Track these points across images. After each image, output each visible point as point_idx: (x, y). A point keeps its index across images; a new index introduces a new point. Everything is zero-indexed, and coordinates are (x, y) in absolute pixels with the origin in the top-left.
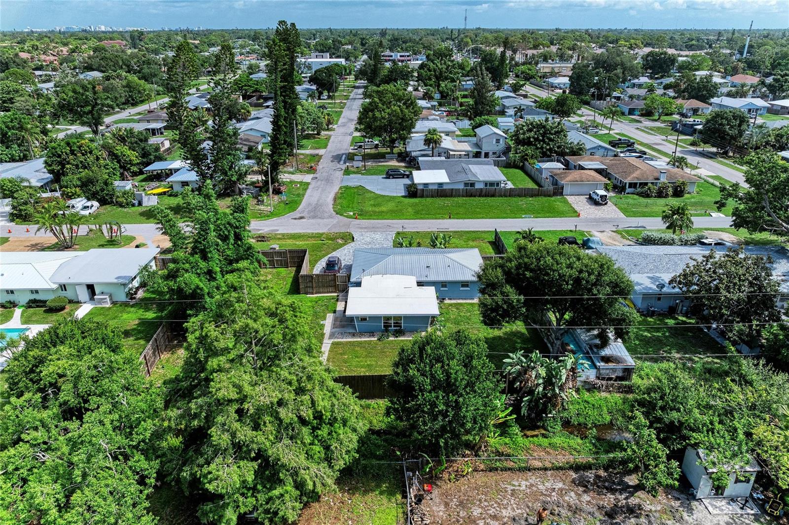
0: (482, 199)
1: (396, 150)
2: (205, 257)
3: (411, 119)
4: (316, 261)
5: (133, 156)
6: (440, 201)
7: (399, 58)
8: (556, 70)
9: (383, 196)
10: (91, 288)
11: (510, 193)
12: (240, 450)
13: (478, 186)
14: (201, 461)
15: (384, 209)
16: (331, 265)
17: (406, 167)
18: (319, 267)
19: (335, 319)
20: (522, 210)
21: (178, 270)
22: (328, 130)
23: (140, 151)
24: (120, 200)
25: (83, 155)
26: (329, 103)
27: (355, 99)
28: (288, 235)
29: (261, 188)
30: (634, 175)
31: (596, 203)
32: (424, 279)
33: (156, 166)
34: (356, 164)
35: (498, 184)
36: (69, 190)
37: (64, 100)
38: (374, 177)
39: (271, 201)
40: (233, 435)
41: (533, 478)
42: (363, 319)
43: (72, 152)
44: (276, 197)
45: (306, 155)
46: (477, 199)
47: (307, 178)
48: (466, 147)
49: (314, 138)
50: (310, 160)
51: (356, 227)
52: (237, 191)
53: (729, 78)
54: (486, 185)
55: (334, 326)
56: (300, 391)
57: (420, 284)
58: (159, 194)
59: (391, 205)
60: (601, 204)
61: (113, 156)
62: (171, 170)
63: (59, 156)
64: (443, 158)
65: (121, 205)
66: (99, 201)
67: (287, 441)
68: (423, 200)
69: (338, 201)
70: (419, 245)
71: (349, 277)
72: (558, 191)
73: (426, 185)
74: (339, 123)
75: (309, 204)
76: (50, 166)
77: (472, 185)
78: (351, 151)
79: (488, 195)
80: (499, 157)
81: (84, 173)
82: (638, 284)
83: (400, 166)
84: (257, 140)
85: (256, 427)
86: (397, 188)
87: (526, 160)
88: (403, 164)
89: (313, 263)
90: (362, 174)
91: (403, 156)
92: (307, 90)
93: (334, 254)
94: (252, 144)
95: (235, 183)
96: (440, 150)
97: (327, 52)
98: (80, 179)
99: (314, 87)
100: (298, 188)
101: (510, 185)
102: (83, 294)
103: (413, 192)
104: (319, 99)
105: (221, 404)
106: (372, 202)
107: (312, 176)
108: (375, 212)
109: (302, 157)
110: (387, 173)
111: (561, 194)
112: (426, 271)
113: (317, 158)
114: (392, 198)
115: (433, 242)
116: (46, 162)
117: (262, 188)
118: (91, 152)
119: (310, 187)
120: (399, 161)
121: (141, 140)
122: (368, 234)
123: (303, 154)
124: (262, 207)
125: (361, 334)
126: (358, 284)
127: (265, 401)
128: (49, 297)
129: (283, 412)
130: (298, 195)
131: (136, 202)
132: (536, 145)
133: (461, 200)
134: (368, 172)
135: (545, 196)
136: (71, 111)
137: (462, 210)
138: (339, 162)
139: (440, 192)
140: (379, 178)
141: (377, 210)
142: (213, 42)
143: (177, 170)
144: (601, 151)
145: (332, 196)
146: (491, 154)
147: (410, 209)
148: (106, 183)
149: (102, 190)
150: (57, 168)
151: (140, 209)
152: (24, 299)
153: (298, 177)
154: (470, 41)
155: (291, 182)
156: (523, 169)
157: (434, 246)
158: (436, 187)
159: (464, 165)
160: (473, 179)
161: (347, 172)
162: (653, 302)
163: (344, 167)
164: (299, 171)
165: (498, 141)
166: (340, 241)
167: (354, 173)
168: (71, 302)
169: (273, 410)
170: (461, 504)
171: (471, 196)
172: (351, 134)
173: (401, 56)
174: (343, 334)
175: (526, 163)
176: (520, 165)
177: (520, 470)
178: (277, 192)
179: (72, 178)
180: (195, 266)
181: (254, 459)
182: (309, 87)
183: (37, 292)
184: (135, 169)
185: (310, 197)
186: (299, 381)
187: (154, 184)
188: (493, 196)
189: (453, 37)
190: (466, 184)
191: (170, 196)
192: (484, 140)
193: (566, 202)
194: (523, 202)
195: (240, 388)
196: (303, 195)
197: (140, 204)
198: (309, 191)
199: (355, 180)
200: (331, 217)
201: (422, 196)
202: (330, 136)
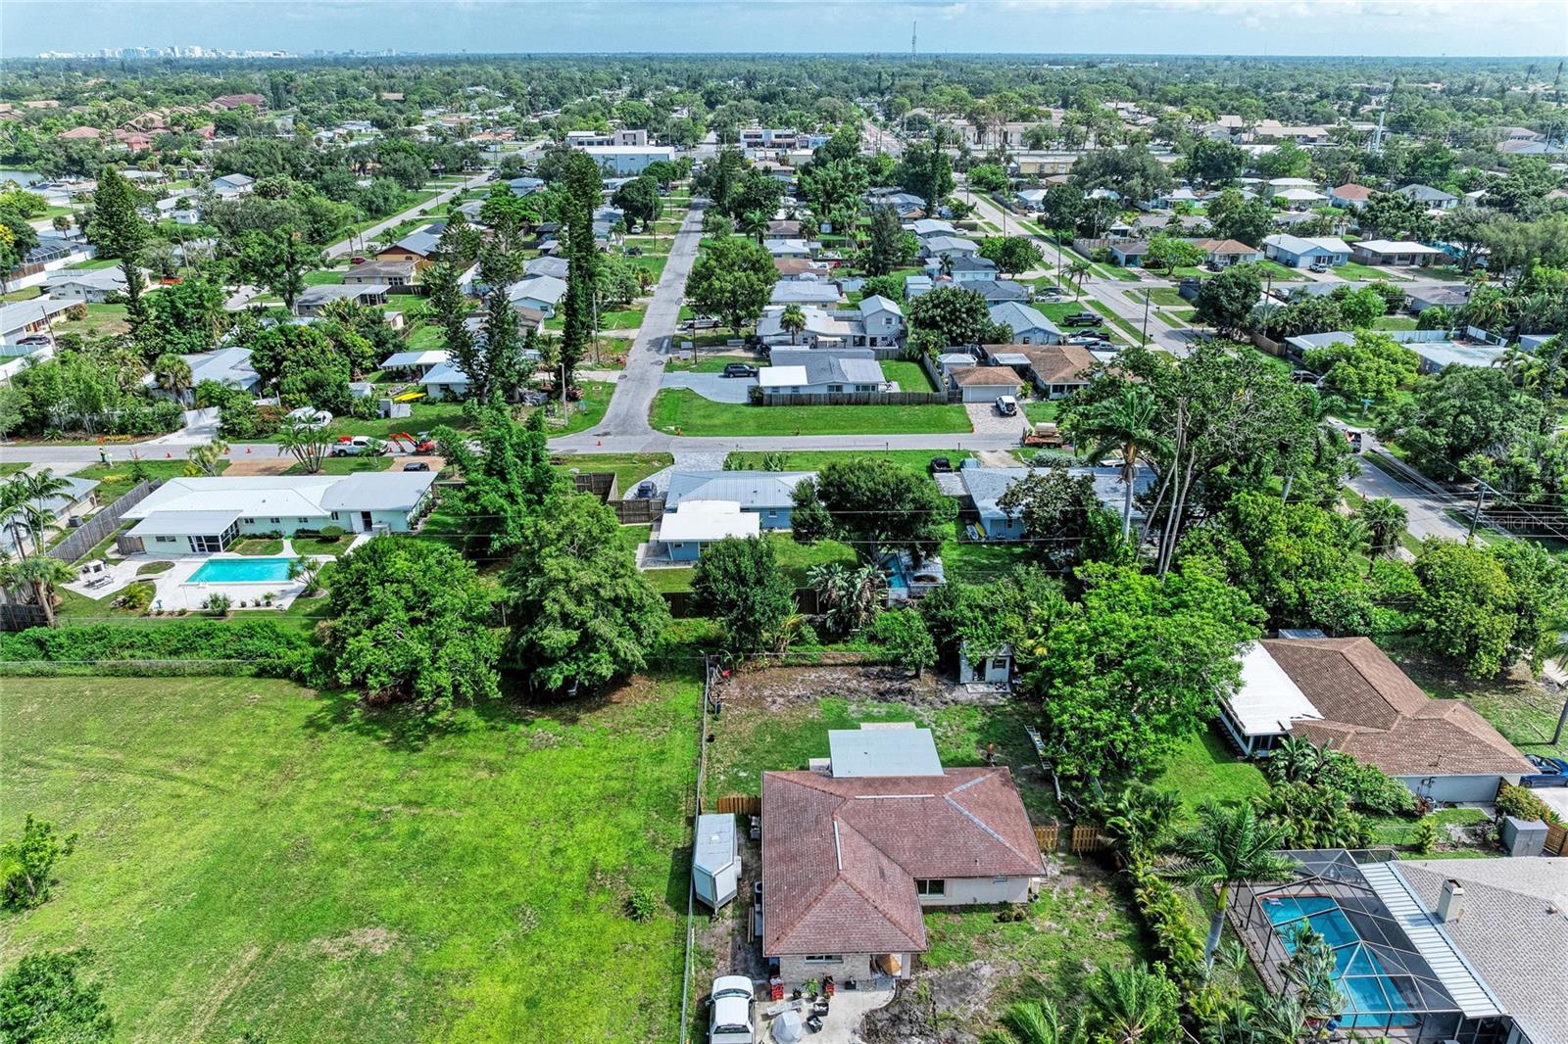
0: (851, 408)
1: (743, 332)
2: (504, 480)
3: (762, 291)
4: (626, 488)
5: (366, 346)
6: (793, 412)
7: (774, 139)
8: (1047, 170)
9: (718, 404)
10: (366, 515)
11: (890, 400)
12: (566, 620)
13: (848, 390)
14: (536, 629)
15: (717, 422)
16: (643, 492)
17: (755, 359)
18: (630, 494)
19: (648, 549)
20: (901, 423)
21: (478, 493)
22: (644, 294)
23: (372, 337)
24: (361, 409)
25: (304, 347)
26: (647, 242)
27: (689, 232)
28: (589, 456)
29: (549, 393)
30: (1062, 374)
31: (1002, 414)
32: (749, 505)
33: (396, 361)
34: (683, 354)
35: (873, 388)
36: (291, 397)
37: (249, 257)
38: (708, 375)
39: (565, 410)
40: (562, 606)
41: (822, 672)
42: (678, 545)
43: (289, 343)
44: (571, 406)
45: (610, 340)
46: (844, 408)
47: (613, 376)
48: (846, 329)
49: (622, 309)
50: (616, 348)
51: (678, 446)
52: (517, 397)
53: (1331, 190)
54: (858, 388)
55: (647, 555)
56: (614, 576)
57: (743, 510)
58: (411, 401)
59: (726, 417)
60: (1008, 415)
61: (342, 347)
62: (419, 367)
63: (272, 349)
64: (806, 348)
65: (362, 417)
66: (331, 410)
67: (601, 618)
68: (771, 410)
69: (656, 411)
70: (751, 467)
71: (664, 503)
72: (955, 396)
73: (776, 388)
74: (662, 280)
75: (616, 416)
76: (258, 362)
77: (839, 388)
78: (677, 332)
79: (858, 403)
80: (890, 344)
81: (310, 373)
82: (986, 509)
83: (746, 359)
84: (536, 318)
85: (580, 603)
86: (737, 391)
87: (926, 349)
88: (751, 355)
89: (622, 490)
90: (692, 370)
91: (753, 343)
92: (610, 217)
93: (648, 479)
94: (531, 323)
95: (513, 386)
96: (806, 335)
97: (643, 127)
98: (304, 381)
99: (621, 211)
100: (601, 392)
101: (895, 388)
102: (358, 524)
103: (758, 398)
104: (630, 233)
105: (553, 583)
106: (701, 413)
107: (619, 373)
108: (704, 426)
109: (604, 342)
110: (726, 370)
111: (960, 400)
112: (753, 497)
113: (626, 344)
114: (727, 407)
115: (767, 463)
116: (253, 357)
117: (553, 393)
118: (314, 343)
119: (617, 390)
120: (745, 350)
121: (374, 322)
122: (692, 455)
123: (604, 338)
124: (553, 420)
125: (677, 562)
126: (674, 511)
127: (587, 581)
128: (320, 527)
129: (602, 592)
130: (601, 402)
131: (381, 412)
132: (941, 328)
133: (821, 410)
134: (702, 367)
135: (937, 403)
136: (256, 272)
137: (820, 423)
138: (658, 351)
139: (796, 398)
140: (715, 377)
141: (707, 422)
142: (428, 97)
143: (429, 367)
144: (1039, 337)
145: (647, 404)
146: (879, 340)
147: (751, 422)
148: (340, 386)
149: (336, 396)
150: (268, 365)
151: (388, 422)
152: (290, 529)
153: (599, 376)
154: (907, 102)
155: (591, 383)
156: (921, 363)
157: (768, 468)
158: (789, 392)
159: (832, 360)
160: (839, 380)
161: (670, 367)
162: (1002, 528)
163: (665, 358)
164: (600, 365)
165: (889, 321)
166: (656, 464)
167: (681, 368)
168: (345, 533)
169: (594, 590)
170: (755, 688)
171: (836, 404)
172: (678, 302)
173: (777, 136)
174: (656, 562)
175: (926, 355)
176: (917, 356)
177: (813, 666)
178: (572, 398)
179: (294, 380)
180: (496, 489)
181: (576, 629)
182: (611, 210)
183: (305, 520)
184: (367, 364)
185: (616, 406)
186: (614, 568)
187: (400, 386)
188: (866, 403)
189: (885, 84)
190: (831, 388)
191: (425, 403)
192: (869, 321)
193: (963, 412)
194: (904, 412)
195: (566, 570)
196: (608, 402)
197: (387, 415)
198: (615, 396)
199: (680, 380)
200: (645, 433)
201: (770, 404)
202: (646, 307)
